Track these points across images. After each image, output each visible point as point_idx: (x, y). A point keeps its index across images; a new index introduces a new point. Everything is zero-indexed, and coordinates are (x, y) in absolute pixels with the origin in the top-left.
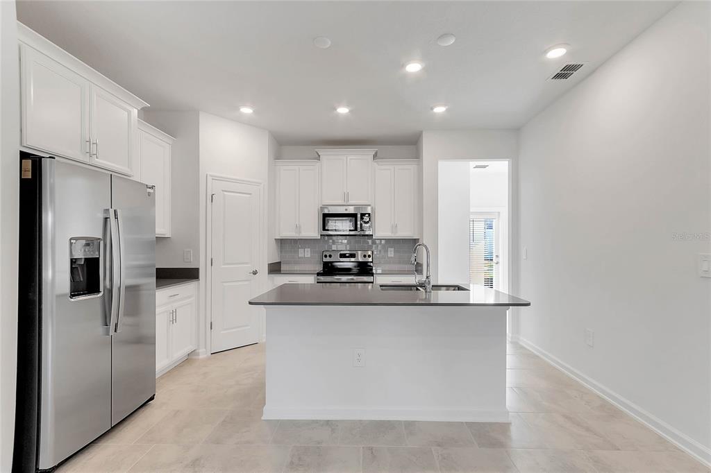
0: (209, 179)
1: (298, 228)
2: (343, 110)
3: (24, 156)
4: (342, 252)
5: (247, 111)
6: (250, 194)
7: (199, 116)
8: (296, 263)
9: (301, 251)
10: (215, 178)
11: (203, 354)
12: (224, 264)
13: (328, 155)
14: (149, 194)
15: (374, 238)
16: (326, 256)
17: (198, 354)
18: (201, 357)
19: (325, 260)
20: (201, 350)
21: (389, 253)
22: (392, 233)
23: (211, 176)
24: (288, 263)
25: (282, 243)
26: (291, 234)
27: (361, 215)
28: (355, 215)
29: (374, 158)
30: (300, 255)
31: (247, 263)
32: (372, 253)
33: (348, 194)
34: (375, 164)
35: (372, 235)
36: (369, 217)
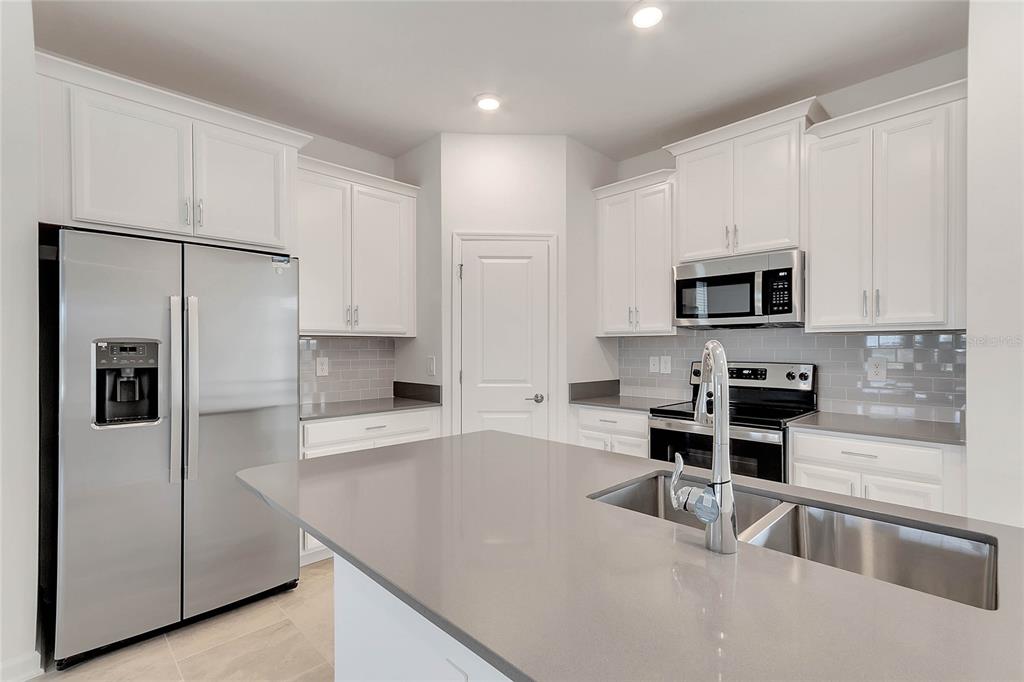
0: (457, 240)
1: (634, 314)
4: (733, 366)
5: (489, 104)
6: (529, 258)
8: (643, 384)
9: (653, 360)
10: (466, 238)
12: (484, 381)
13: (690, 153)
15: (808, 329)
22: (864, 314)
23: (458, 235)
24: (631, 383)
25: (620, 345)
26: (622, 328)
27: (765, 274)
28: (748, 278)
29: (810, 122)
30: (653, 369)
31: (524, 381)
32: (815, 369)
33: (736, 230)
34: (810, 139)
35: (800, 325)
36: (789, 278)
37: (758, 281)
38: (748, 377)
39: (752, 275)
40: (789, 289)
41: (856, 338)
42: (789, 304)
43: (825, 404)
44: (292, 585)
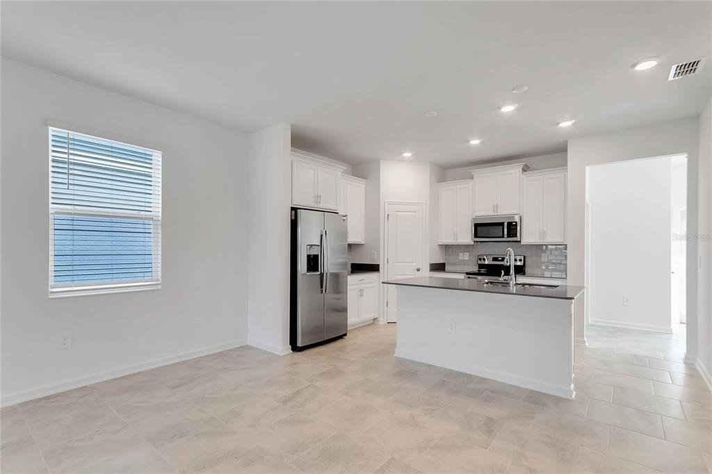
0: (386, 204)
1: (456, 235)
2: (475, 142)
3: (293, 209)
4: (494, 256)
5: (407, 155)
6: (415, 212)
7: (379, 165)
8: (456, 264)
9: (461, 254)
10: (390, 203)
11: (382, 321)
12: (396, 263)
14: (344, 220)
15: (522, 243)
16: (480, 259)
17: (379, 321)
18: (381, 323)
19: (479, 262)
20: (381, 319)
21: (542, 258)
22: (540, 238)
23: (388, 202)
24: (450, 264)
25: (446, 248)
26: (450, 241)
27: (508, 223)
28: (502, 224)
29: (524, 170)
30: (461, 258)
31: (412, 263)
32: (524, 257)
33: (497, 206)
34: (524, 177)
35: (520, 241)
36: (516, 225)
37: (506, 224)
38: (500, 261)
39: (503, 223)
40: (516, 229)
41: (539, 247)
42: (516, 234)
43: (527, 270)
44: (345, 335)
